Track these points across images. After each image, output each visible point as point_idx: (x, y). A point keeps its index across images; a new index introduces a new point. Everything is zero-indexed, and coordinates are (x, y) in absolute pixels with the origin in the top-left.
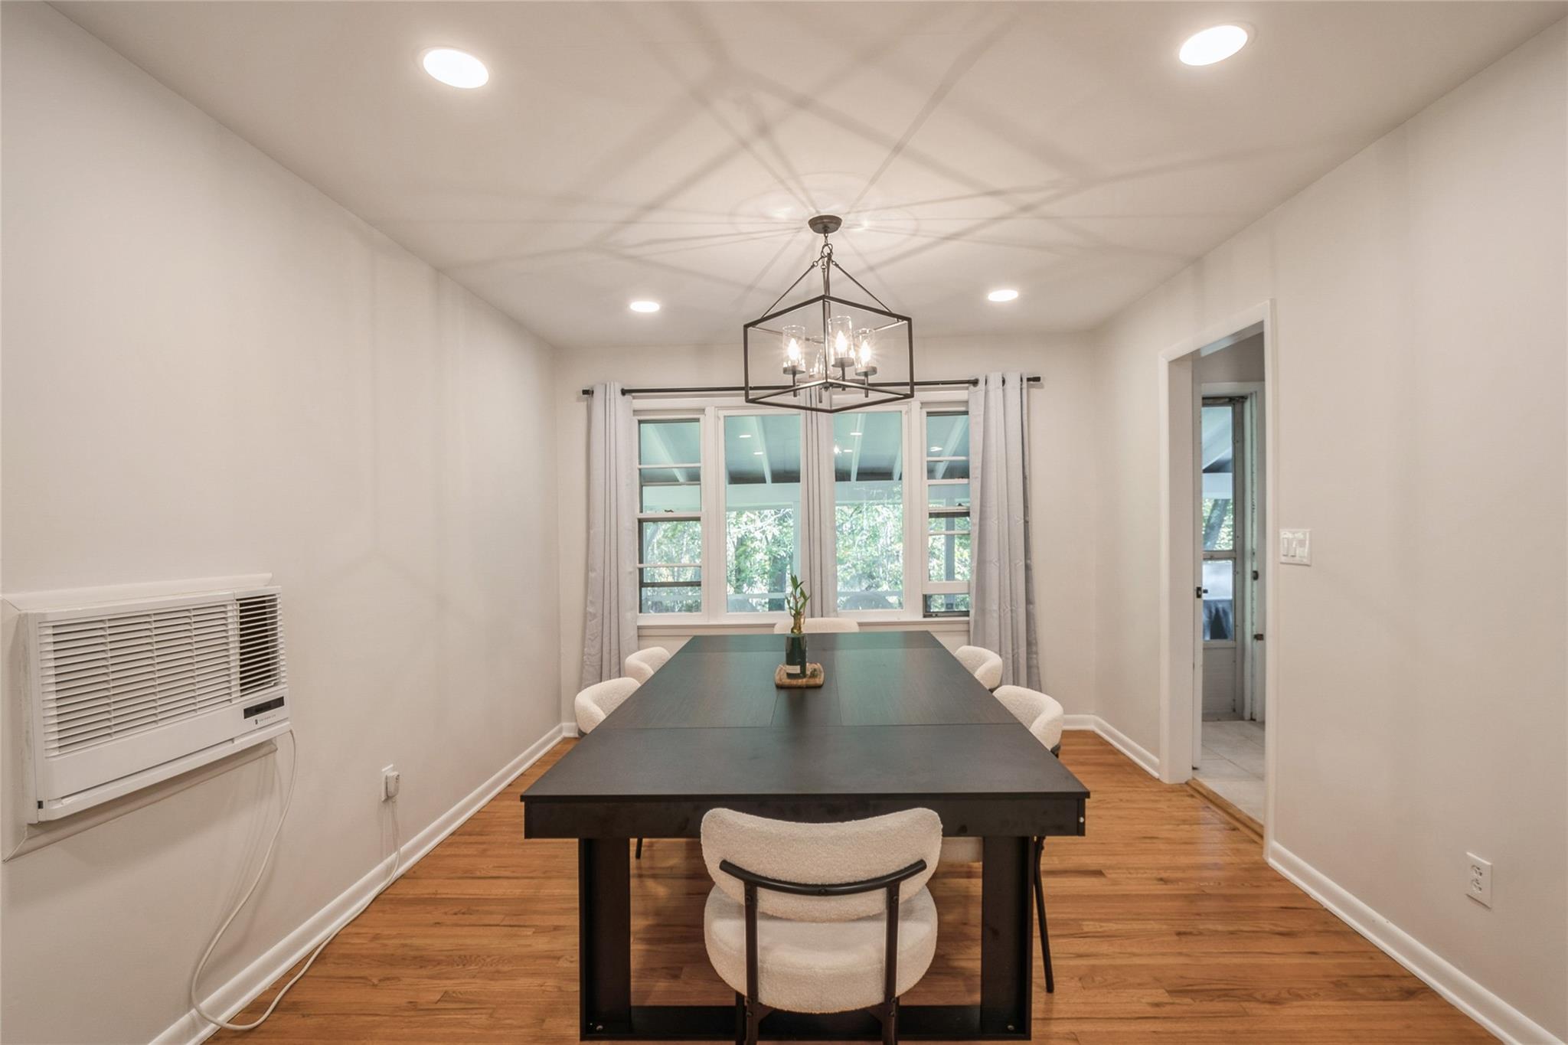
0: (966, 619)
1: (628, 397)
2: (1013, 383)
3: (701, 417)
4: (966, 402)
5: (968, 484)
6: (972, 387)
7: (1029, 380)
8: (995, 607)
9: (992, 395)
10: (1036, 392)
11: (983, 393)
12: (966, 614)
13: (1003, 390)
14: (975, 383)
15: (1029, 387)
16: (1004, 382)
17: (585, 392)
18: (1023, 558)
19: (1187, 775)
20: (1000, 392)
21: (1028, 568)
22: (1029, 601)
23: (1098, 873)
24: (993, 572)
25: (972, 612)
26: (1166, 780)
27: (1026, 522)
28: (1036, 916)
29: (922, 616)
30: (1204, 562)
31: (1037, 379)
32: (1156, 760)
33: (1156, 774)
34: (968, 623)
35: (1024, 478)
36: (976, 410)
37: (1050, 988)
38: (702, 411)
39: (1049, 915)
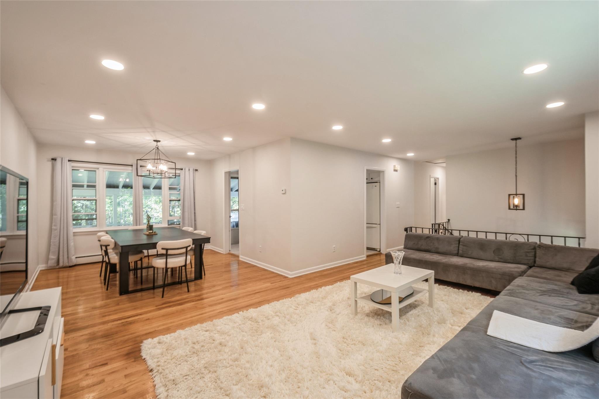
0: (179, 225)
1: (70, 162)
2: (191, 170)
3: (97, 170)
4: (179, 174)
5: (180, 193)
6: (181, 170)
7: (195, 170)
8: (187, 222)
9: (186, 173)
10: (196, 173)
11: (184, 173)
12: (179, 224)
13: (189, 172)
14: (182, 169)
15: (195, 172)
16: (189, 170)
17: (53, 159)
18: (193, 211)
19: (228, 252)
20: (188, 172)
21: (195, 213)
22: (195, 221)
23: (212, 265)
24: (186, 214)
25: (181, 224)
26: (224, 253)
27: (194, 203)
28: (203, 270)
29: (167, 225)
30: (231, 212)
31: (197, 170)
32: (222, 250)
33: (222, 253)
34: (180, 226)
35: (194, 192)
36: (182, 176)
37: (205, 275)
38: (98, 169)
39: (205, 269)
